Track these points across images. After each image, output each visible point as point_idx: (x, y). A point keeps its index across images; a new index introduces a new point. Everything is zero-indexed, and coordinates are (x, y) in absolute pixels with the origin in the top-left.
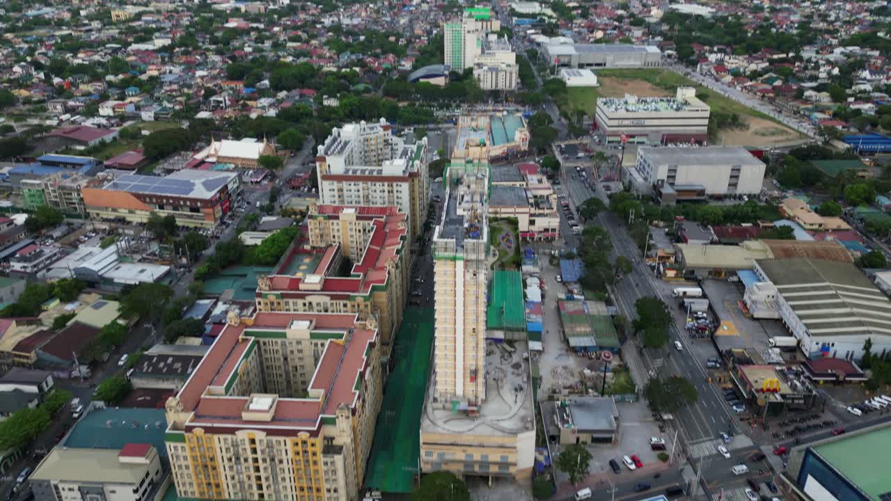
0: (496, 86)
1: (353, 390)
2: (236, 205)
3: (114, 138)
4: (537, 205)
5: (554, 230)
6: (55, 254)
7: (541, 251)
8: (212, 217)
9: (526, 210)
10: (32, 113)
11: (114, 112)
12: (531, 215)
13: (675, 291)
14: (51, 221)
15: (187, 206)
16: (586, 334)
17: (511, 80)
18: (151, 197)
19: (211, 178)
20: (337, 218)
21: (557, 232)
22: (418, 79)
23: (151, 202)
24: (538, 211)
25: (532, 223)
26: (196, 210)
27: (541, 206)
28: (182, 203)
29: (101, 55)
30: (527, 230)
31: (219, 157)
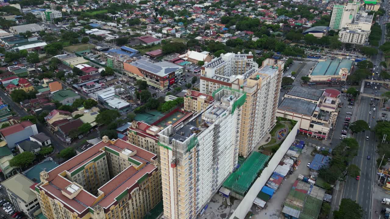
0: (352, 42)
1: (115, 199)
2: (179, 81)
3: (159, 43)
4: (319, 117)
5: (324, 134)
6: (100, 88)
7: (310, 144)
8: (163, 85)
9: (309, 118)
10: (142, 29)
11: (167, 32)
12: (313, 122)
13: (384, 200)
14: (109, 73)
15: (155, 78)
16: (297, 208)
17: (361, 39)
18: (144, 71)
19: (170, 68)
20: (196, 99)
21: (326, 136)
22: (308, 33)
23: (143, 73)
24: (317, 120)
25: (311, 126)
26: (157, 80)
27: (321, 117)
28: (153, 76)
29: (181, 8)
30: (308, 129)
31: (188, 58)
